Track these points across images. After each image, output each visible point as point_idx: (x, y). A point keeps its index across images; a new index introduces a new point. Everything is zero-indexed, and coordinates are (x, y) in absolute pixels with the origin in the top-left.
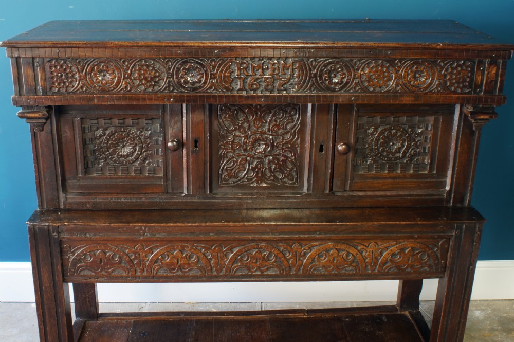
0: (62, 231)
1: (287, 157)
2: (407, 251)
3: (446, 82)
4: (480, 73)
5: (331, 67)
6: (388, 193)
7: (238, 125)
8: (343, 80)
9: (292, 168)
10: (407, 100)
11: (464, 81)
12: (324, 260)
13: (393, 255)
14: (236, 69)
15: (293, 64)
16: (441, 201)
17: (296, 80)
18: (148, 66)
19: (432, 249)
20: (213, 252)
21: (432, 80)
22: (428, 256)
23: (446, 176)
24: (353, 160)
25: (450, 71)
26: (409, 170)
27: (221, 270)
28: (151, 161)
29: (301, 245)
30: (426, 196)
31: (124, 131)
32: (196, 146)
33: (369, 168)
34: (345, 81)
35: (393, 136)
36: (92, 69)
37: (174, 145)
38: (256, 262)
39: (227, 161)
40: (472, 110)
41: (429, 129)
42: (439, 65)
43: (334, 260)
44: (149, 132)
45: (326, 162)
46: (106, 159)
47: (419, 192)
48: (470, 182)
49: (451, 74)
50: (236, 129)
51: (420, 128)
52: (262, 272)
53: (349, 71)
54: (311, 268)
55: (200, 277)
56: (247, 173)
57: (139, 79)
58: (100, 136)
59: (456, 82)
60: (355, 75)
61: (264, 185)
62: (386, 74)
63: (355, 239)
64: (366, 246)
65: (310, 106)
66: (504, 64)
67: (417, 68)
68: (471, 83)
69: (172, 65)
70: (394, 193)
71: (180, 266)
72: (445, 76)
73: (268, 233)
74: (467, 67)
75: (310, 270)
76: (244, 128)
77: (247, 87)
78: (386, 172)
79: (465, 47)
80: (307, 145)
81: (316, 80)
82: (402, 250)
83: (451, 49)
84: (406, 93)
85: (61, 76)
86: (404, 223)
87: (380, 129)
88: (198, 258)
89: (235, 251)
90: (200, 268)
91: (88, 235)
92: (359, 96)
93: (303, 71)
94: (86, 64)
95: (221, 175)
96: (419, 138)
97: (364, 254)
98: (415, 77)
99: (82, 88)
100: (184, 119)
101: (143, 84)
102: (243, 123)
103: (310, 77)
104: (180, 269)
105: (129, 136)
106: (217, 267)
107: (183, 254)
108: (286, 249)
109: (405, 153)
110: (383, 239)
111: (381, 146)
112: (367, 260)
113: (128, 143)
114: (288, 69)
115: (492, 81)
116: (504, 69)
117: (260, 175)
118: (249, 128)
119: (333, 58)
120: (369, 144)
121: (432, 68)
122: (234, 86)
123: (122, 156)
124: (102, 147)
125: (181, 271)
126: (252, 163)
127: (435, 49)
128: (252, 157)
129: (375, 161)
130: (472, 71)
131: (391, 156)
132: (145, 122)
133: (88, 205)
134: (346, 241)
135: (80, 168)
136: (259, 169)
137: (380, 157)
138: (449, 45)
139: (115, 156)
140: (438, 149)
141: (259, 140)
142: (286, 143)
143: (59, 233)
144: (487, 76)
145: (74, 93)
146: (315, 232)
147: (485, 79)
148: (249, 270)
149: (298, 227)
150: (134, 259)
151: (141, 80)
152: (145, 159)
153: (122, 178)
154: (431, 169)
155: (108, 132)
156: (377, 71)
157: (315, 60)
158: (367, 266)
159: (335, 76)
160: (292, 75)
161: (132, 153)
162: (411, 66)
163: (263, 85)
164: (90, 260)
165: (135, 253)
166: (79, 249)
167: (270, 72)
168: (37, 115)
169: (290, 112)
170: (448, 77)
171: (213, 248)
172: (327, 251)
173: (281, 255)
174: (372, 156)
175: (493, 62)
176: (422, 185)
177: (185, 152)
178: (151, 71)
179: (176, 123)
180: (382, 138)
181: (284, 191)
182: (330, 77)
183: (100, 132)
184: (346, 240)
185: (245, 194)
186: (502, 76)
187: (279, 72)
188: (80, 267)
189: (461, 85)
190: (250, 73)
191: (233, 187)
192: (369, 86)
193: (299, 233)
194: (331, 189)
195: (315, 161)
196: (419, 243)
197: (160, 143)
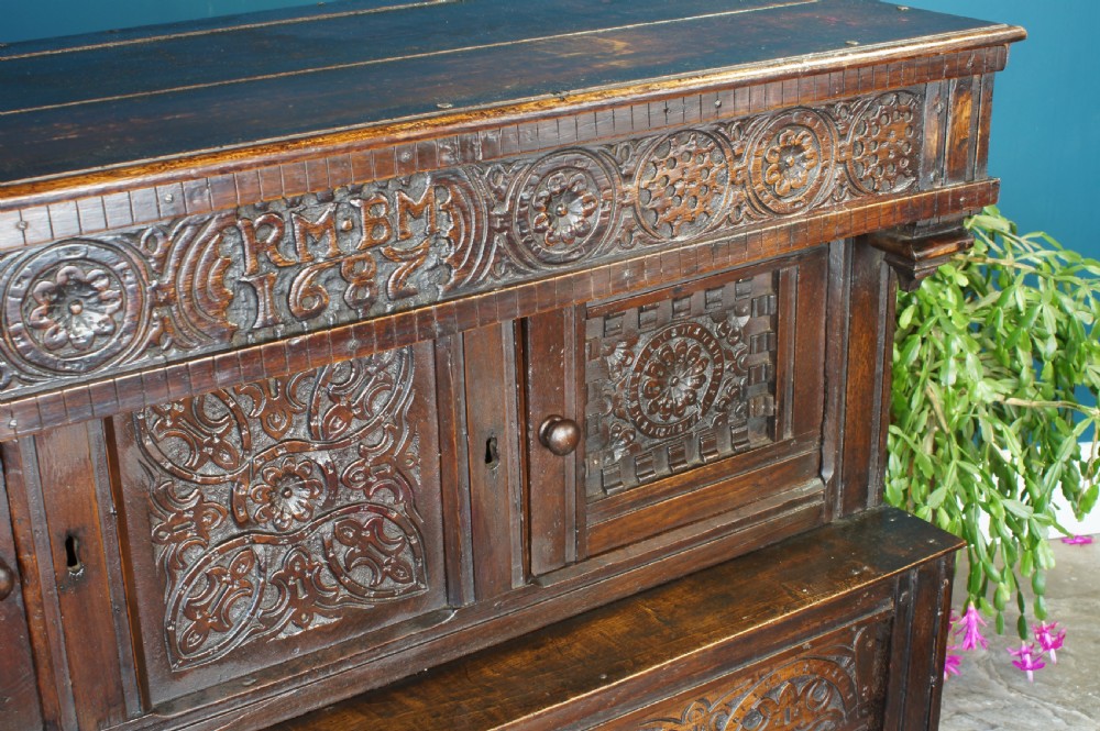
1: (383, 511)
2: (778, 695)
3: (855, 169)
4: (934, 123)
5: (552, 184)
7: (210, 443)
8: (590, 219)
9: (405, 542)
11: (900, 156)
13: (747, 718)
14: (244, 250)
15: (433, 197)
16: (816, 512)
17: (448, 248)
19: (837, 665)
21: (824, 171)
22: (831, 687)
23: (818, 437)
25: (864, 131)
32: (72, 561)
33: (622, 471)
34: (595, 220)
35: (675, 357)
39: (188, 582)
42: (838, 119)
47: (760, 504)
49: (868, 140)
50: (204, 460)
51: (743, 315)
53: (604, 184)
56: (259, 601)
59: (881, 163)
60: (622, 196)
61: (319, 621)
62: (707, 175)
64: (676, 721)
66: (988, 87)
67: (785, 140)
68: (914, 158)
72: (855, 148)
74: (904, 111)
76: (233, 449)
77: (287, 311)
80: (446, 453)
81: (510, 237)
82: (766, 699)
84: (762, 223)
86: (779, 618)
87: (641, 346)
92: (642, 264)
93: (466, 215)
95: (174, 634)
96: (743, 345)
98: (781, 169)
102: (228, 431)
103: (492, 231)
109: (710, 400)
110: (722, 683)
111: (647, 396)
114: (421, 216)
117: (303, 595)
118: (249, 445)
120: (615, 400)
121: (823, 130)
122: (239, 317)
126: (274, 563)
128: (273, 541)
129: (633, 448)
130: (917, 123)
131: (673, 419)
136: (301, 575)
137: (645, 433)
141: (288, 475)
142: (378, 463)
144: (952, 129)
154: (782, 428)
156: (680, 170)
157: (502, 170)
159: (567, 211)
160: (434, 233)
162: (769, 137)
163: (340, 288)
167: (361, 237)
170: (861, 152)
174: (626, 435)
175: (965, 87)
176: (762, 481)
180: (648, 373)
182: (551, 219)
185: (265, 675)
186: (985, 121)
187: (390, 234)
189: (893, 171)
190: (294, 252)
191: (221, 662)
192: (663, 223)
194: (528, 574)
196: (808, 660)
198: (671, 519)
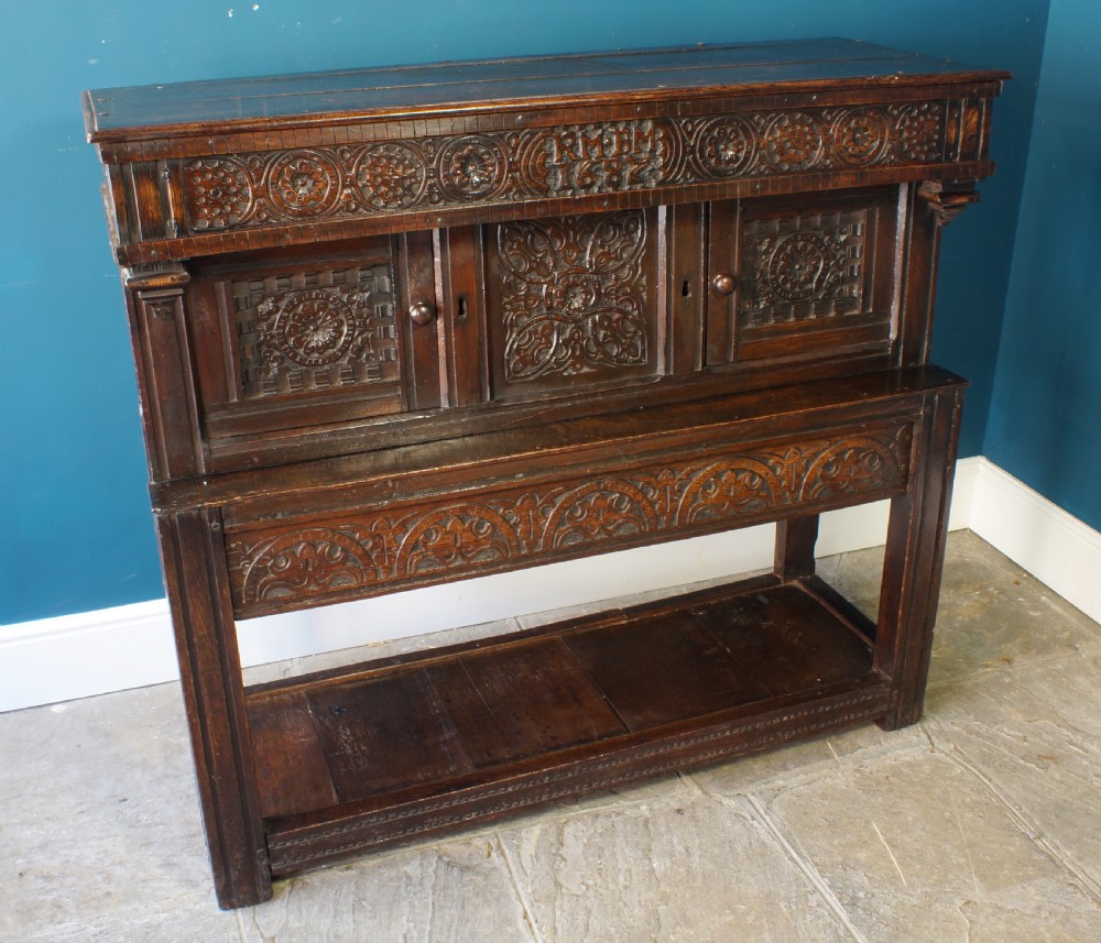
0: (228, 516)
1: (625, 314)
2: (846, 456)
3: (902, 144)
4: (953, 123)
5: (719, 133)
6: (799, 358)
7: (535, 261)
8: (740, 155)
9: (635, 333)
10: (845, 181)
11: (930, 140)
12: (713, 493)
13: (827, 466)
14: (555, 148)
15: (653, 132)
16: (883, 360)
17: (661, 160)
18: (390, 159)
19: (886, 445)
20: (520, 509)
21: (881, 143)
22: (881, 458)
23: (888, 315)
24: (738, 305)
25: (908, 123)
26: (827, 312)
27: (536, 542)
28: (372, 351)
29: (673, 472)
30: (859, 354)
31: (317, 297)
32: (461, 312)
33: (764, 315)
34: (742, 155)
35: (800, 252)
36: (280, 174)
37: (422, 314)
38: (597, 518)
39: (518, 335)
40: (940, 190)
41: (859, 234)
42: (891, 115)
43: (729, 491)
44: (367, 295)
45: (696, 313)
46: (281, 360)
47: (848, 348)
48: (928, 321)
49: (910, 128)
50: (531, 269)
51: (843, 234)
52: (609, 533)
53: (748, 137)
54: (693, 511)
55: (499, 563)
56: (554, 352)
57: (372, 186)
58: (270, 313)
59: (917, 144)
60: (758, 144)
61: (586, 370)
62: (809, 137)
63: (762, 447)
64: (781, 457)
65: (662, 211)
66: (989, 105)
67: (857, 123)
68: (939, 142)
69: (436, 151)
70: (809, 356)
71: (460, 548)
72: (901, 132)
73: (619, 458)
74: (934, 114)
75: (691, 517)
76: (546, 266)
77: (575, 183)
78: (792, 319)
79: (933, 80)
80: (661, 286)
81: (694, 158)
82: (839, 455)
83: (911, 86)
84: (841, 168)
85: (216, 193)
86: (846, 404)
87: (779, 243)
88: (494, 526)
89: (560, 500)
90: (497, 546)
91: (279, 516)
92: (767, 181)
93: (671, 144)
94: (266, 163)
95: (509, 361)
96: (842, 252)
97: (778, 471)
98: (854, 140)
99: (258, 213)
100: (437, 260)
101: (381, 195)
102: (544, 256)
103: (684, 154)
104: (462, 553)
105: (326, 306)
106: (527, 539)
107: (464, 523)
108: (649, 483)
109: (820, 281)
110: (810, 439)
111: (782, 273)
112: (784, 483)
113: (324, 321)
114: (646, 141)
115: (972, 136)
116: (988, 114)
117: (578, 353)
118: (555, 266)
119: (723, 114)
120: (762, 272)
121: (880, 120)
122: (551, 182)
123: (313, 349)
124: (272, 337)
125: (464, 557)
126: (563, 333)
127: (888, 86)
128: (564, 320)
129: (772, 302)
130: (942, 122)
131: (797, 289)
132: (360, 274)
133: (256, 459)
134: (749, 453)
135: (233, 385)
136: (577, 342)
137: (779, 294)
138: (909, 77)
139: (301, 351)
140: (874, 267)
141: (575, 285)
142: (624, 285)
143: (222, 521)
144: (965, 128)
145: (243, 225)
146: (698, 444)
147: (961, 134)
148: (586, 532)
149: (670, 439)
150: (373, 548)
151: (376, 188)
152: (360, 350)
153: (319, 394)
154: (865, 305)
155: (283, 304)
156: (793, 133)
157: (691, 122)
158: (784, 493)
159: (726, 148)
160: (653, 151)
161: (334, 341)
162: (847, 121)
163: (605, 175)
164: (285, 564)
165: (373, 536)
166: (262, 546)
167: (614, 149)
168: (168, 280)
169: (627, 227)
170: (905, 134)
171: (519, 503)
172: (718, 475)
173: (639, 497)
174: (768, 293)
175: (973, 104)
176: (851, 336)
177: (440, 324)
178: (397, 167)
179: (421, 270)
180: (783, 259)
181: (624, 378)
182: (717, 151)
183: (268, 305)
184: (748, 450)
185: (554, 393)
186: (987, 126)
187: (630, 150)
188: (266, 583)
189: (926, 148)
190: (580, 153)
191: (532, 382)
192: (782, 161)
193: (672, 449)
194: (704, 364)
195: (676, 313)
196: (866, 437)
197: (390, 313)
198: (792, 348)
